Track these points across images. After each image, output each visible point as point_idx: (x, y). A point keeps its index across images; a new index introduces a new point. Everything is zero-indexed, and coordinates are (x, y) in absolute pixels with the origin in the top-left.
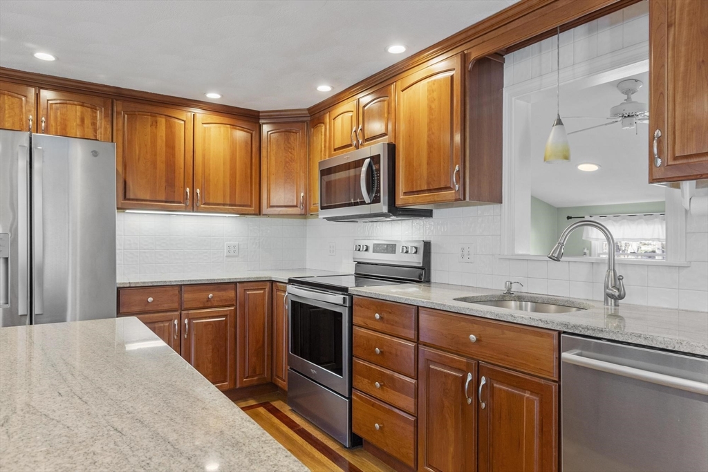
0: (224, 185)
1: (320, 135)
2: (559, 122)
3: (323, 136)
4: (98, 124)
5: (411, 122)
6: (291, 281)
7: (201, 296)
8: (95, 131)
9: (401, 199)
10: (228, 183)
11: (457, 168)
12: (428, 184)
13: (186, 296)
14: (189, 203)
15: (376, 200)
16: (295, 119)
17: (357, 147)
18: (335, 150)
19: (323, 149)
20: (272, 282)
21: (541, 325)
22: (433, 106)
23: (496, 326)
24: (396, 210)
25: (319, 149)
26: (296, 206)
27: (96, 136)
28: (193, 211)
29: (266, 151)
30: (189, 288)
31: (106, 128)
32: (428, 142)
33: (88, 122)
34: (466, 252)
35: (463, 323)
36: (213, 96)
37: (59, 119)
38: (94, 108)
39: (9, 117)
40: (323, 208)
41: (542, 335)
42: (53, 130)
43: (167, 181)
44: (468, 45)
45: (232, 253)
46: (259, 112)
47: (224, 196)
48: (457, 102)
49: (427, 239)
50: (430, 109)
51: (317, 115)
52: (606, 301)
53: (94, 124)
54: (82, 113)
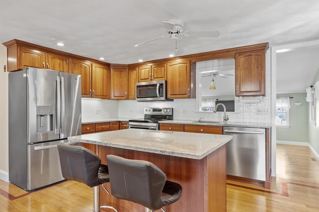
0: (101, 89)
1: (134, 74)
2: (213, 80)
3: (135, 75)
4: (64, 66)
5: (173, 75)
6: (130, 121)
7: (101, 127)
8: (63, 69)
9: (169, 96)
10: (102, 88)
11: (188, 89)
12: (179, 93)
13: (97, 127)
14: (91, 95)
15: (162, 96)
16: (123, 67)
17: (151, 80)
18: (141, 79)
19: (135, 78)
20: (119, 122)
21: (219, 125)
22: (181, 72)
23: (208, 127)
24: (167, 99)
25: (134, 78)
26: (124, 97)
27: (64, 71)
28: (92, 98)
29: (113, 77)
30: (98, 124)
31: (67, 68)
32: (179, 82)
33: (61, 65)
34: (185, 111)
35: (198, 127)
36: (102, 59)
37: (52, 64)
38: (63, 60)
39: (37, 63)
40: (137, 98)
41: (219, 128)
42: (50, 68)
43: (85, 87)
44: (191, 58)
45: (97, 113)
46: (110, 64)
47: (101, 93)
48: (188, 72)
49: (172, 107)
50: (180, 73)
51: (133, 67)
52: (224, 121)
53: (63, 66)
54: (60, 62)
